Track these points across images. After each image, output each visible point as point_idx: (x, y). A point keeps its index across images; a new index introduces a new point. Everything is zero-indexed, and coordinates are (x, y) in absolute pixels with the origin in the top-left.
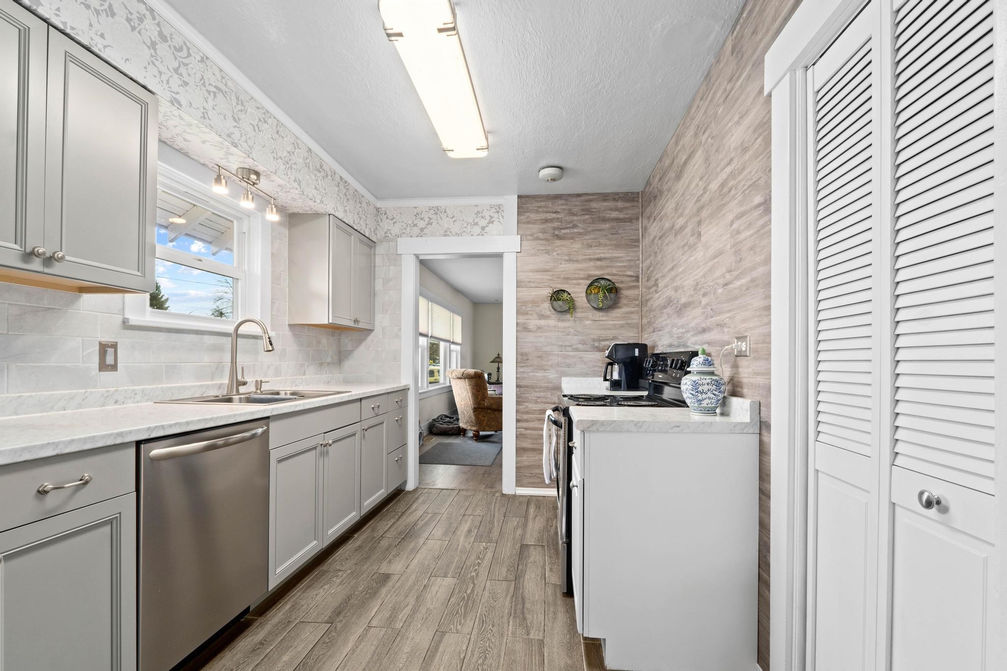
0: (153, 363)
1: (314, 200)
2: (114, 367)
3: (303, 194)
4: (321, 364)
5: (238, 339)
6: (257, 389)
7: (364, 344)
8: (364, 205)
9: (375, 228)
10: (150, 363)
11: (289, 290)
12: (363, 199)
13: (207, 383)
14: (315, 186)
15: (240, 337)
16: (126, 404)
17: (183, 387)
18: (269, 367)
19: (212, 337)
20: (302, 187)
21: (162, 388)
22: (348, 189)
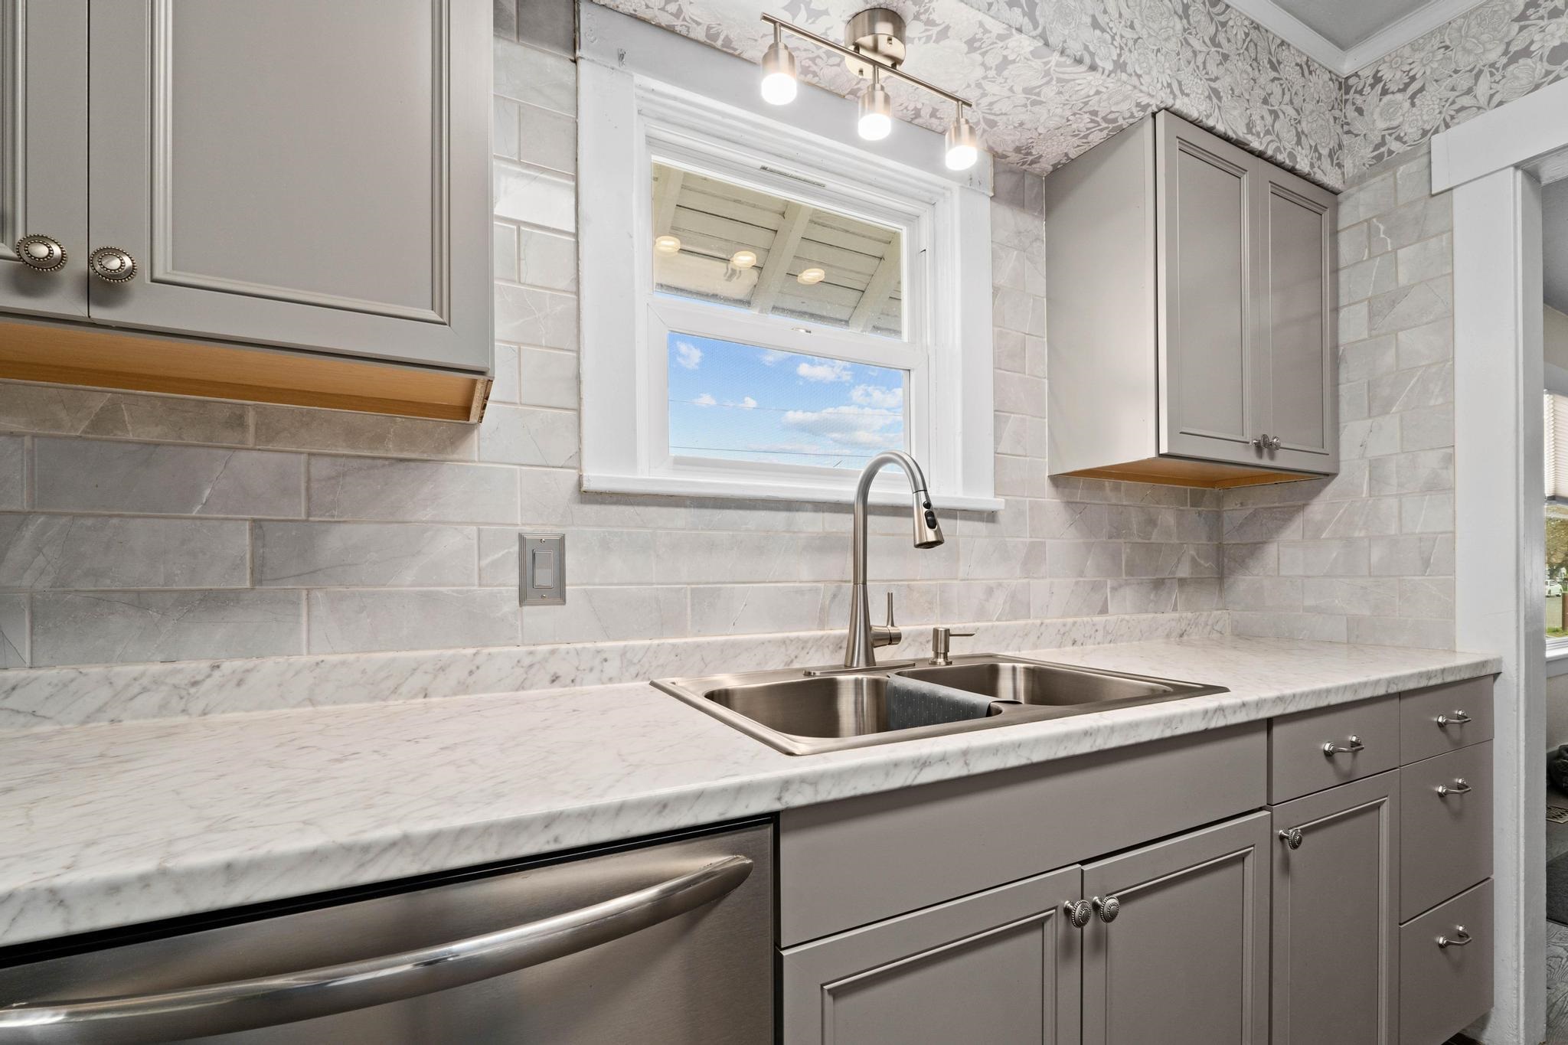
0: (659, 584)
1: (1087, 60)
2: (558, 594)
3: (1047, 44)
4: (1158, 584)
5: (870, 518)
6: (937, 655)
7: (1298, 523)
8: (1289, 71)
9: (1333, 144)
10: (652, 584)
11: (1049, 383)
12: (1284, 54)
13: (803, 634)
14: (1093, 17)
15: (873, 513)
16: (581, 685)
17: (734, 645)
18: (990, 591)
19: (820, 516)
20: (1041, 21)
21: (674, 646)
22: (1224, 24)
